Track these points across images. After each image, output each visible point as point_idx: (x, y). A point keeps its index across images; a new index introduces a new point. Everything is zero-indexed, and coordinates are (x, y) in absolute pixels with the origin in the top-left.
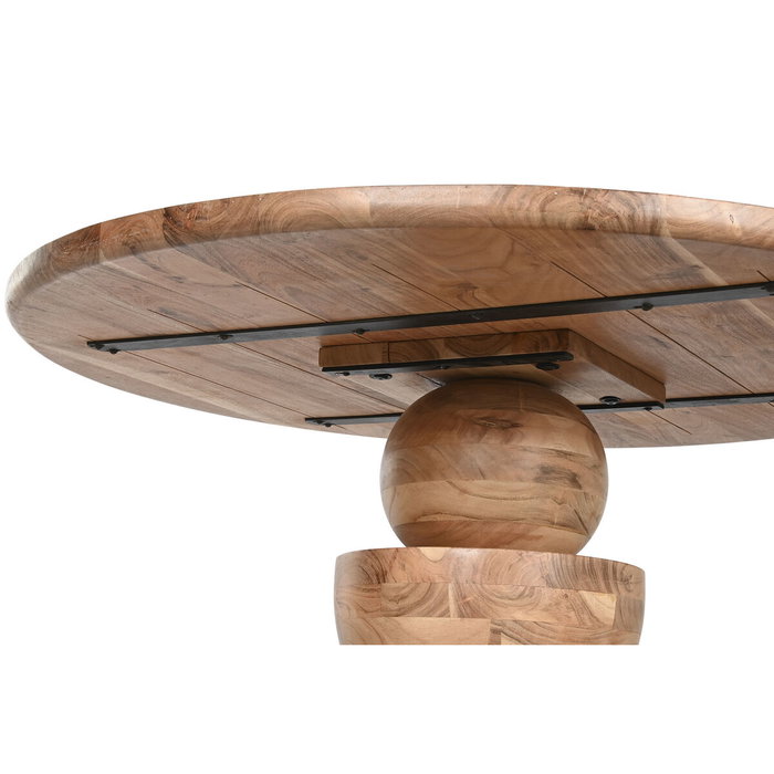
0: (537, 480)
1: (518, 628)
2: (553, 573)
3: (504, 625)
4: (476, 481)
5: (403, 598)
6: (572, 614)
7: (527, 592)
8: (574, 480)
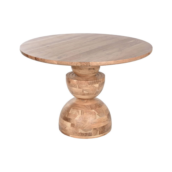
0: (88, 70)
1: (86, 90)
2: (90, 83)
3: (84, 89)
4: (81, 70)
5: (72, 85)
6: (92, 88)
7: (86, 86)
8: (94, 69)
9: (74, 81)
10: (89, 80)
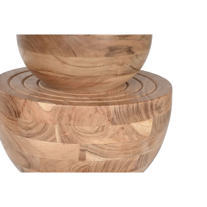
0: (107, 55)
1: (95, 148)
2: (115, 117)
3: (87, 147)
4: (71, 58)
5: (30, 129)
6: (126, 137)
7: (100, 129)
8: (130, 50)
9: (40, 107)
10: (114, 104)
